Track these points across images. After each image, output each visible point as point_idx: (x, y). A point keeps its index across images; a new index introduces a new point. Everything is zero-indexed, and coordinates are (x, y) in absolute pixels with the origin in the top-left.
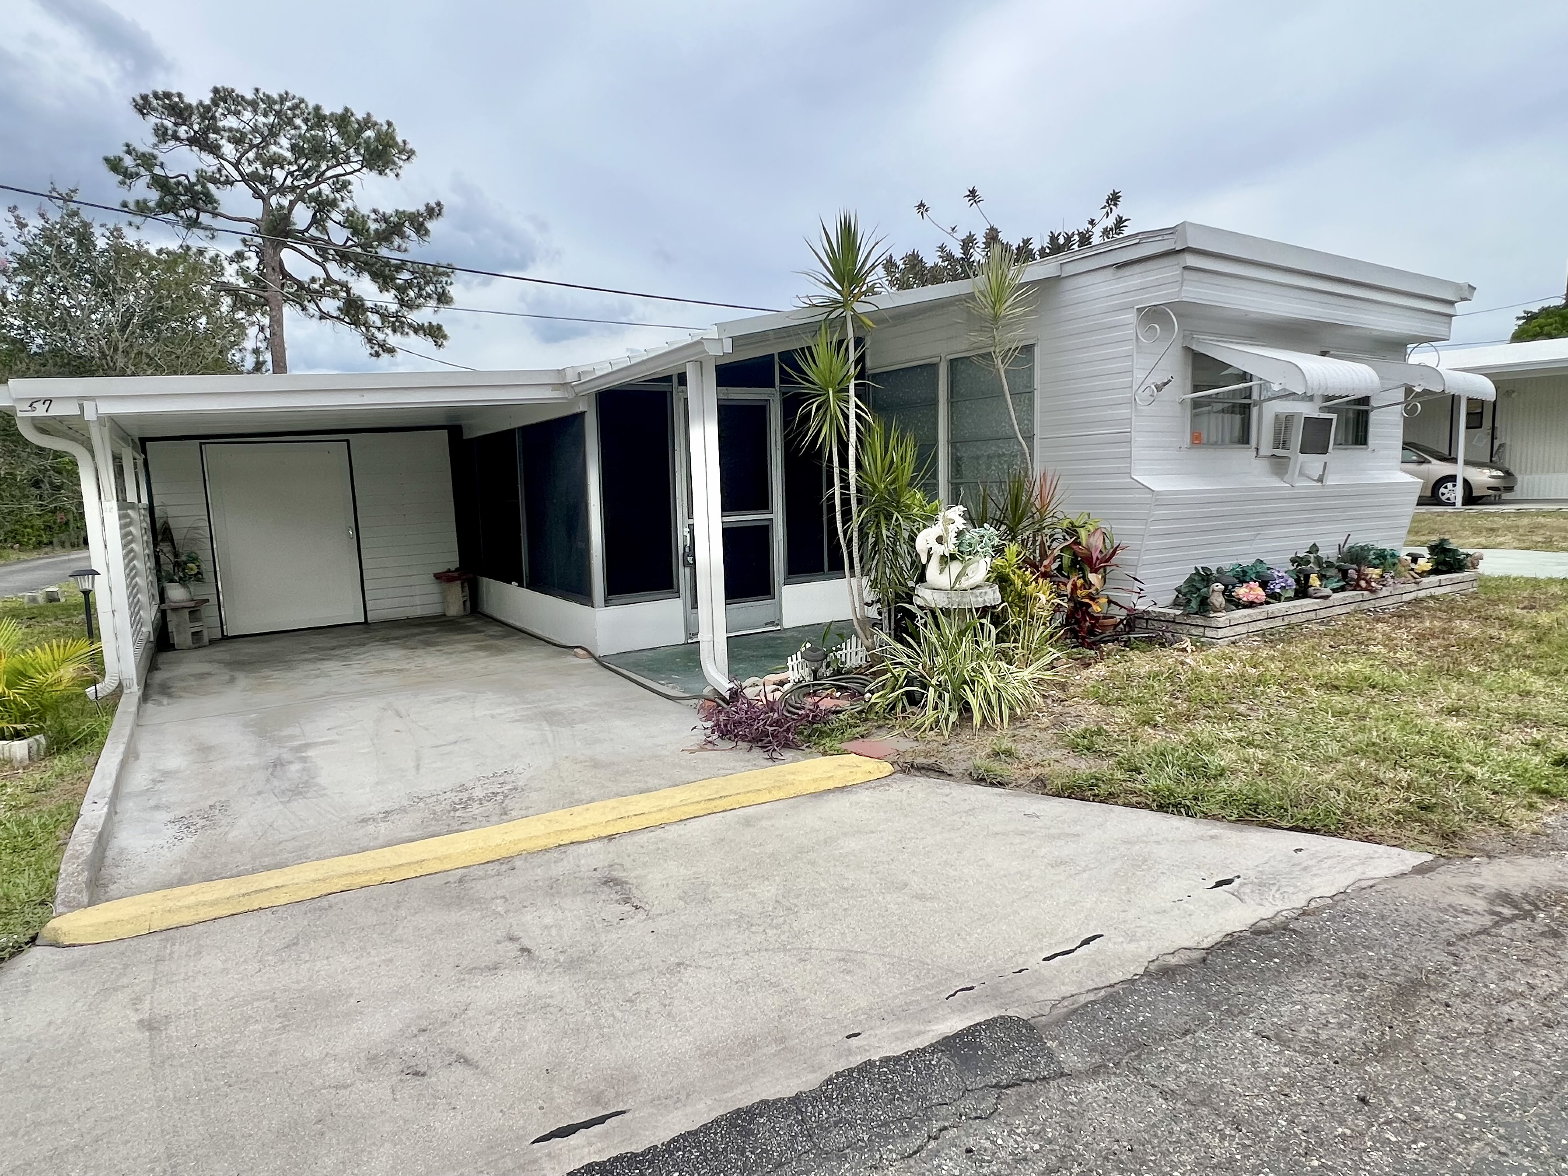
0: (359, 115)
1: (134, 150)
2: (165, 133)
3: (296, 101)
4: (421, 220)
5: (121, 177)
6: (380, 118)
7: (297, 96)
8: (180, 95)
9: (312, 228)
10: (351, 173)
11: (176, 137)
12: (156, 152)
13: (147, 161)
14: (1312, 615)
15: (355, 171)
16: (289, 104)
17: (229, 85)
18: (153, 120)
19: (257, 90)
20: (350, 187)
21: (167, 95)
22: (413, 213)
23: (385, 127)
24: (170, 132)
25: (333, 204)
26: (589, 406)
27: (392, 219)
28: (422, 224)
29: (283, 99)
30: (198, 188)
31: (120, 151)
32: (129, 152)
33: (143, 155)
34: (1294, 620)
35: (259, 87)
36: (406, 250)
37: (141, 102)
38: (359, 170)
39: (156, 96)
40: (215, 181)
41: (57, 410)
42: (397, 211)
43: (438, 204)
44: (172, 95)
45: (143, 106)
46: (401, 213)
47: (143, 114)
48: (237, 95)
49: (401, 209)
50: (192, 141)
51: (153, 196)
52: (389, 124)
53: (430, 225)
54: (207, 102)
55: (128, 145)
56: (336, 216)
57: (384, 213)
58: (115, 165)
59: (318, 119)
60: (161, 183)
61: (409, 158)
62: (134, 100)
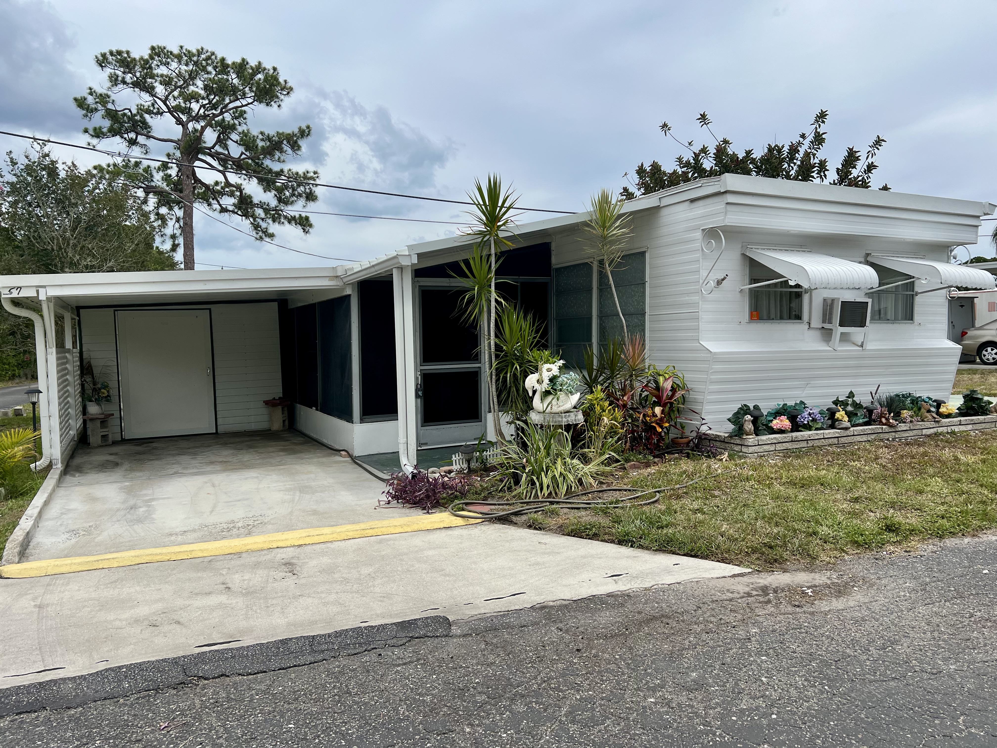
0: (253, 63)
1: (95, 92)
2: (116, 80)
3: (209, 54)
4: (295, 139)
5: (85, 112)
6: (268, 65)
7: (209, 51)
8: (128, 52)
9: (217, 146)
10: (246, 105)
11: (124, 82)
12: (110, 93)
13: (103, 99)
14: (835, 441)
15: (249, 104)
16: (203, 56)
17: (162, 44)
18: (109, 71)
19: (181, 47)
20: (245, 116)
21: (119, 53)
22: (289, 134)
23: (271, 71)
24: (120, 79)
25: (233, 128)
26: (353, 291)
27: (274, 138)
28: (296, 142)
29: (200, 53)
30: (138, 118)
31: (85, 93)
32: (91, 94)
33: (101, 95)
34: (817, 443)
35: (182, 45)
36: (284, 161)
37: (101, 58)
38: (251, 103)
39: (111, 53)
40: (149, 112)
41: (24, 293)
42: (278, 132)
43: (308, 127)
44: (123, 52)
45: (102, 62)
46: (281, 134)
47: (102, 66)
48: (168, 51)
49: (281, 131)
50: (135, 84)
51: (106, 124)
52: (275, 69)
53: (301, 142)
54: (146, 57)
55: (90, 89)
56: (234, 136)
57: (269, 134)
58: (81, 103)
59: (223, 67)
60: (112, 115)
61: (288, 93)
62: (96, 57)
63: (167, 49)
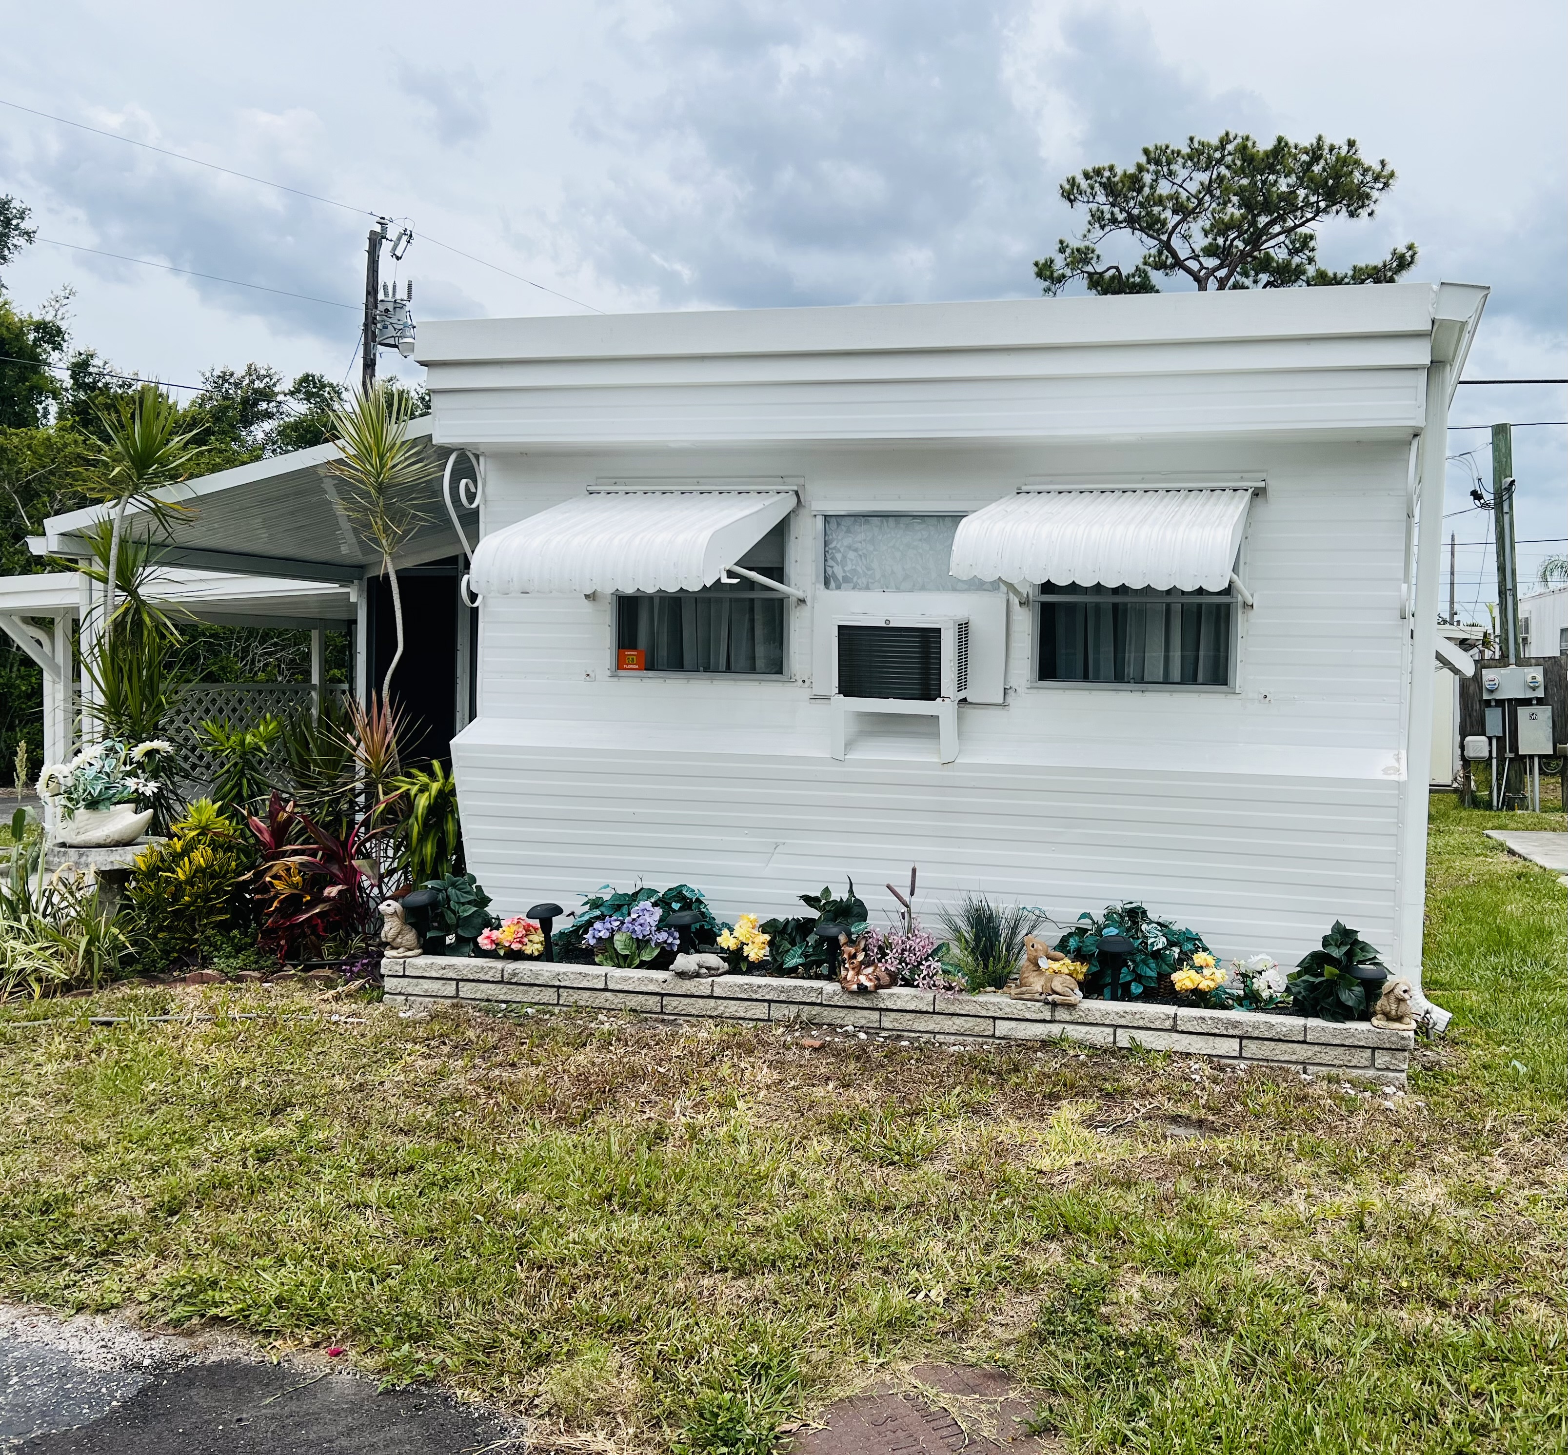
1: (1067, 246)
3: (1239, 140)
12: (1091, 243)
13: (1081, 257)
16: (1229, 147)
18: (1085, 206)
21: (1098, 172)
22: (1375, 268)
29: (1225, 140)
30: (1137, 279)
32: (1061, 251)
33: (1078, 250)
35: (1192, 135)
37: (1067, 187)
38: (1313, 219)
39: (1084, 175)
42: (1355, 267)
43: (1410, 247)
44: (1103, 170)
45: (1071, 193)
47: (1071, 201)
48: (1173, 152)
50: (1132, 221)
52: (1351, 144)
54: (1132, 170)
55: (1061, 242)
58: (1043, 269)
61: (1386, 185)
62: (1062, 187)
63: (1171, 148)
